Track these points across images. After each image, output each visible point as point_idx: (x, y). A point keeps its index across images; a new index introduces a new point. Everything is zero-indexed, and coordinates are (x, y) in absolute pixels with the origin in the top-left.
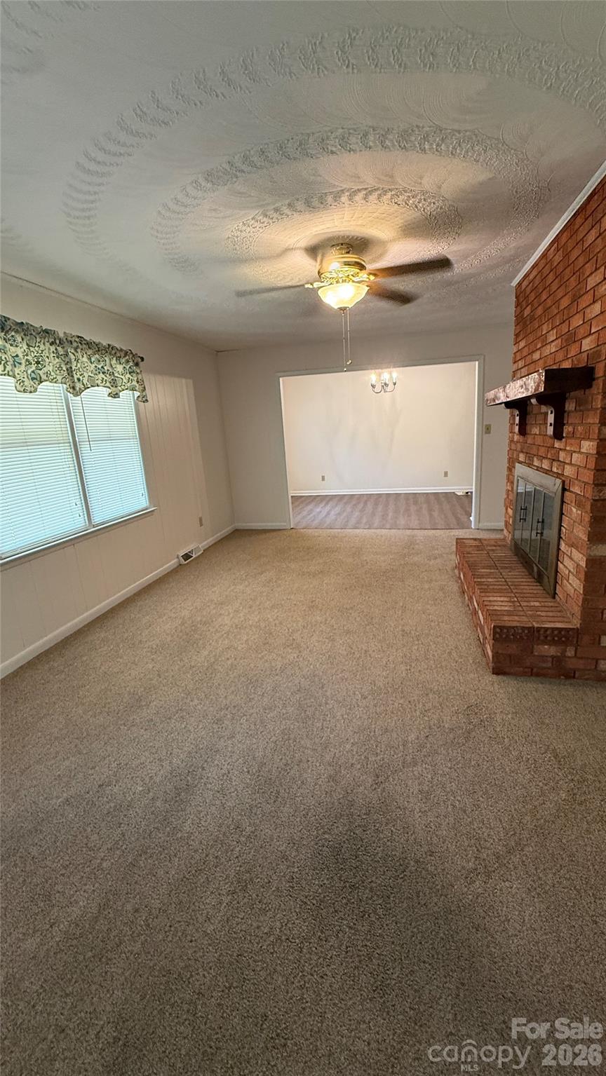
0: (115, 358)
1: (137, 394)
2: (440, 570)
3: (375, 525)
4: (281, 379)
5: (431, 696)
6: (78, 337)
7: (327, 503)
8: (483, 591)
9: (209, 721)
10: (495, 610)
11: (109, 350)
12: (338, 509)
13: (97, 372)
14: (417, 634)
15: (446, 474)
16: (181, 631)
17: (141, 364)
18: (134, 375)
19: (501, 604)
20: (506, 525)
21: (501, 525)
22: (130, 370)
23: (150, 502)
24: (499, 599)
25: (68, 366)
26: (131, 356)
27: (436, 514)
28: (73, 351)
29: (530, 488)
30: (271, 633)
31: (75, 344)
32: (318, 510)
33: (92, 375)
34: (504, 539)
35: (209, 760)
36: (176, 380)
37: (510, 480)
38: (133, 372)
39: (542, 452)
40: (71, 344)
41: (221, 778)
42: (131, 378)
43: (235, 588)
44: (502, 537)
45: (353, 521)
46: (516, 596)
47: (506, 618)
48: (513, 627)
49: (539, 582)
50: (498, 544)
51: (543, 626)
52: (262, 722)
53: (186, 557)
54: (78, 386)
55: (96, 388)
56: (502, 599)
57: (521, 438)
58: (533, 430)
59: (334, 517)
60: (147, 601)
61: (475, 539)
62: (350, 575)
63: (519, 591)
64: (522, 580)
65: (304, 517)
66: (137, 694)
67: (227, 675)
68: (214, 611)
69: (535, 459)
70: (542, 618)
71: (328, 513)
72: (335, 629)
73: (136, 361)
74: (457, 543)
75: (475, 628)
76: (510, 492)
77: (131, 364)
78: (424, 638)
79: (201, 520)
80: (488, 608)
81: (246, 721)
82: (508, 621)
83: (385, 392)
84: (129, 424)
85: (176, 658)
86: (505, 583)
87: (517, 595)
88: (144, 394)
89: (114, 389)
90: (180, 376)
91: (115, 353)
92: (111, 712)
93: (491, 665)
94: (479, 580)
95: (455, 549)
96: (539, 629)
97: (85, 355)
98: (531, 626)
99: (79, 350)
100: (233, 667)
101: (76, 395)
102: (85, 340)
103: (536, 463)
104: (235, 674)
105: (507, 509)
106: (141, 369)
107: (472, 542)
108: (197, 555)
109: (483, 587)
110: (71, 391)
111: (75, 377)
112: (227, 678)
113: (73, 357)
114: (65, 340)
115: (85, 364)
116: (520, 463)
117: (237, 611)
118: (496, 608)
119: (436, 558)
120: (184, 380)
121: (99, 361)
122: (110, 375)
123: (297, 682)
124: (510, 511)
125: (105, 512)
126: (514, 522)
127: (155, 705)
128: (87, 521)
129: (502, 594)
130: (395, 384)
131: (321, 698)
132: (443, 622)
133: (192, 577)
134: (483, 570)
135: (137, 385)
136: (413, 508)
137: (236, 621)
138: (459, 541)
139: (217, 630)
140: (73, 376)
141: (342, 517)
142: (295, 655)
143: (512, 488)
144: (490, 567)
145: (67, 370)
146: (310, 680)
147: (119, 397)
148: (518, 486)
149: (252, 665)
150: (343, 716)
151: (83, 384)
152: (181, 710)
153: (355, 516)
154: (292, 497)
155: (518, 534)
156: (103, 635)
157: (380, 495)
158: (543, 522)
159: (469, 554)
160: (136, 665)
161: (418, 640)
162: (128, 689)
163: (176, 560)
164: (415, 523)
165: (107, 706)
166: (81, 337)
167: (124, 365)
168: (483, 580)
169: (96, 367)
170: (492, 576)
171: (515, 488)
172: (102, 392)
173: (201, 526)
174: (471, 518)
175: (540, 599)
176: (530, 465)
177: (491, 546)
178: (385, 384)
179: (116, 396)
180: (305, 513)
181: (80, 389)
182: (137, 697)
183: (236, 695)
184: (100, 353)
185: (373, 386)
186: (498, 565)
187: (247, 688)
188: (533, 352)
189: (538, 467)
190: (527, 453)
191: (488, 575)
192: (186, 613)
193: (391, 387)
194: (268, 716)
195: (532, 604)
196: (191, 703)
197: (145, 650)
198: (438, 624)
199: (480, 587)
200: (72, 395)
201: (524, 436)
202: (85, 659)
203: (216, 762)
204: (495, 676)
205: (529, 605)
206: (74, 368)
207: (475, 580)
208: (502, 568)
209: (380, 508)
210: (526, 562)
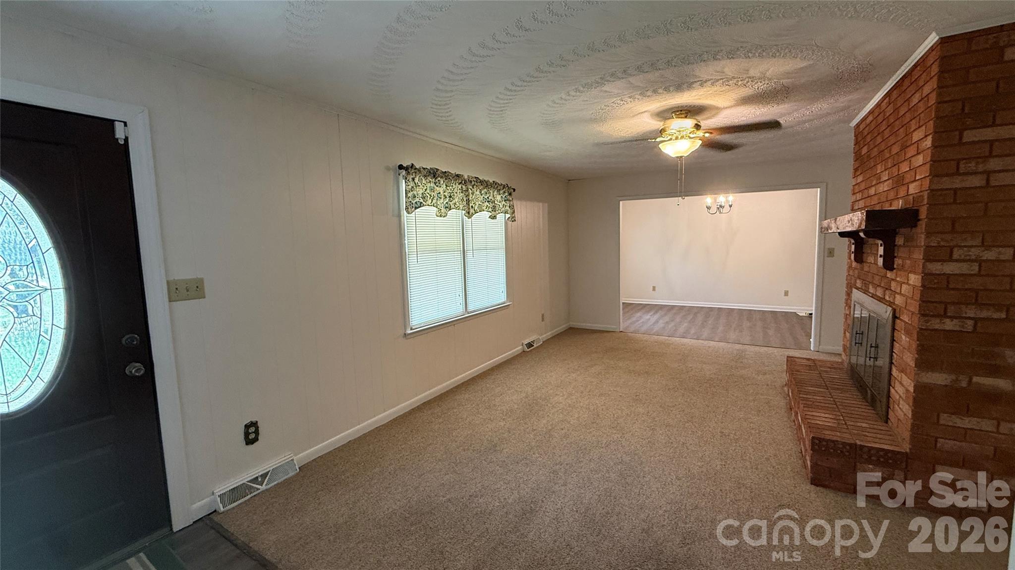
0: (496, 191)
1: (508, 216)
2: (768, 385)
3: (704, 337)
4: (621, 202)
5: (743, 490)
6: (476, 178)
7: (656, 312)
8: (808, 406)
9: (547, 470)
10: (817, 424)
11: (494, 186)
12: (667, 318)
13: (484, 201)
14: (736, 437)
15: (786, 293)
16: (525, 402)
17: (513, 193)
18: (508, 202)
19: (824, 419)
20: (845, 350)
21: (840, 349)
22: (506, 199)
23: (507, 297)
24: (823, 415)
25: (467, 198)
26: (507, 189)
27: (771, 332)
28: (471, 188)
29: (865, 314)
30: (598, 416)
31: (473, 183)
32: (648, 317)
33: (481, 204)
34: (842, 363)
35: (547, 496)
36: (536, 204)
37: (848, 304)
38: (508, 200)
39: (877, 280)
40: (471, 183)
41: (556, 510)
42: (505, 204)
43: (569, 376)
44: (840, 361)
45: (681, 330)
46: (842, 415)
47: (827, 432)
48: (833, 441)
49: (873, 407)
50: (834, 367)
51: (867, 445)
52: (589, 479)
53: (530, 345)
54: (472, 211)
55: (483, 212)
56: (827, 416)
57: (859, 265)
58: (868, 259)
59: (662, 325)
60: (498, 376)
61: (808, 359)
62: (673, 378)
63: (847, 411)
64: (854, 402)
65: (634, 322)
66: (493, 442)
67: (562, 441)
68: (552, 391)
69: (871, 287)
70: (868, 438)
71: (657, 322)
72: (656, 421)
73: (509, 191)
74: (787, 360)
75: (798, 443)
76: (848, 316)
77: (506, 194)
78: (743, 442)
79: (543, 315)
80: (809, 421)
81: (576, 476)
82: (828, 435)
83: (720, 213)
84: (499, 239)
85: (522, 421)
86: (833, 402)
87: (844, 414)
88: (513, 216)
89: (493, 213)
90: (539, 201)
91: (497, 187)
92: (475, 450)
93: (810, 475)
94: (805, 396)
95: (785, 368)
96: (862, 447)
97: (478, 190)
98: (853, 442)
99: (475, 187)
100: (566, 436)
101: (469, 218)
102: (479, 179)
103: (871, 290)
104: (568, 441)
105: (845, 333)
106: (513, 197)
107: (804, 361)
108: (537, 345)
109: (808, 403)
110: (467, 215)
111: (471, 205)
112: (561, 443)
113: (470, 191)
114: (467, 181)
115: (477, 196)
116: (857, 288)
117: (571, 394)
118: (818, 422)
119: (765, 374)
120: (541, 204)
121: (486, 193)
122: (492, 203)
123: (619, 456)
124: (848, 335)
125: (478, 303)
126: (851, 345)
127: (507, 452)
128: (464, 308)
129: (828, 412)
130: (731, 206)
131: (639, 472)
132: (764, 432)
133: (534, 362)
134: (810, 388)
135: (509, 209)
136: (746, 324)
137: (570, 402)
138: (789, 359)
139: (553, 406)
140: (469, 205)
141: (670, 326)
142: (619, 436)
143: (850, 313)
144: (819, 386)
145: (466, 200)
146: (630, 457)
147: (496, 219)
148: (854, 311)
149: (582, 437)
150: (657, 488)
151: (474, 210)
152: (526, 458)
153: (683, 327)
154: (623, 303)
155: (854, 360)
156: (467, 396)
157: (711, 309)
158: (877, 347)
159: (799, 372)
160: (492, 421)
161: (736, 443)
162: (486, 437)
163: (521, 347)
164: (747, 339)
165: (473, 446)
166: (478, 178)
167: (502, 195)
168: (808, 396)
169: (484, 197)
170: (819, 395)
171: (852, 313)
172: (486, 214)
173: (542, 321)
174: (811, 340)
175: (870, 422)
176: (866, 292)
177: (825, 367)
178: (721, 206)
179: (494, 217)
180: (634, 319)
181: (472, 213)
182: (493, 444)
183: (568, 457)
184: (487, 188)
185: (709, 208)
186: (828, 385)
187: (577, 453)
188: (870, 187)
189: (873, 294)
190: (864, 280)
191: (815, 393)
192: (529, 389)
193: (727, 208)
194: (594, 476)
195: (859, 424)
196: (533, 456)
197: (498, 412)
198: (759, 433)
199: (805, 402)
200: (467, 218)
201: (861, 263)
202: (455, 411)
203: (552, 499)
204: (813, 487)
205: (856, 425)
206: (470, 199)
207: (801, 396)
208: (834, 389)
209: (711, 321)
210: (861, 386)
